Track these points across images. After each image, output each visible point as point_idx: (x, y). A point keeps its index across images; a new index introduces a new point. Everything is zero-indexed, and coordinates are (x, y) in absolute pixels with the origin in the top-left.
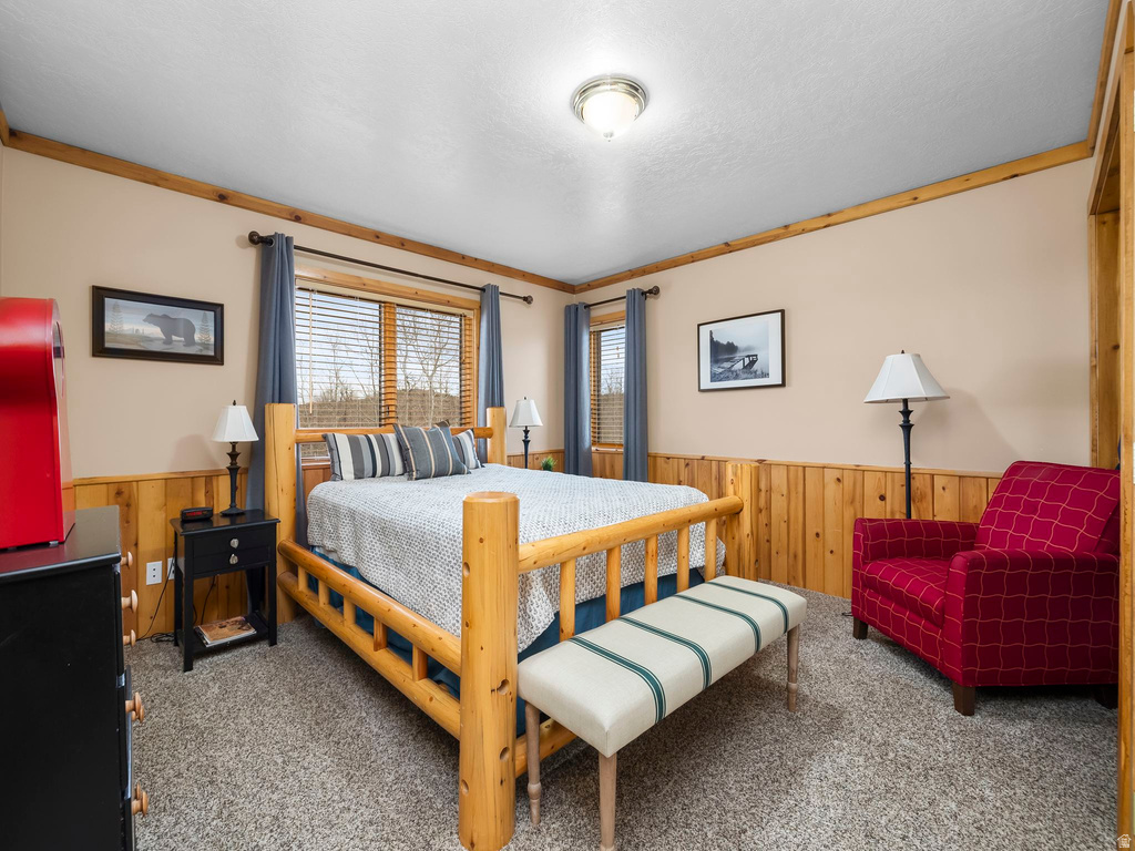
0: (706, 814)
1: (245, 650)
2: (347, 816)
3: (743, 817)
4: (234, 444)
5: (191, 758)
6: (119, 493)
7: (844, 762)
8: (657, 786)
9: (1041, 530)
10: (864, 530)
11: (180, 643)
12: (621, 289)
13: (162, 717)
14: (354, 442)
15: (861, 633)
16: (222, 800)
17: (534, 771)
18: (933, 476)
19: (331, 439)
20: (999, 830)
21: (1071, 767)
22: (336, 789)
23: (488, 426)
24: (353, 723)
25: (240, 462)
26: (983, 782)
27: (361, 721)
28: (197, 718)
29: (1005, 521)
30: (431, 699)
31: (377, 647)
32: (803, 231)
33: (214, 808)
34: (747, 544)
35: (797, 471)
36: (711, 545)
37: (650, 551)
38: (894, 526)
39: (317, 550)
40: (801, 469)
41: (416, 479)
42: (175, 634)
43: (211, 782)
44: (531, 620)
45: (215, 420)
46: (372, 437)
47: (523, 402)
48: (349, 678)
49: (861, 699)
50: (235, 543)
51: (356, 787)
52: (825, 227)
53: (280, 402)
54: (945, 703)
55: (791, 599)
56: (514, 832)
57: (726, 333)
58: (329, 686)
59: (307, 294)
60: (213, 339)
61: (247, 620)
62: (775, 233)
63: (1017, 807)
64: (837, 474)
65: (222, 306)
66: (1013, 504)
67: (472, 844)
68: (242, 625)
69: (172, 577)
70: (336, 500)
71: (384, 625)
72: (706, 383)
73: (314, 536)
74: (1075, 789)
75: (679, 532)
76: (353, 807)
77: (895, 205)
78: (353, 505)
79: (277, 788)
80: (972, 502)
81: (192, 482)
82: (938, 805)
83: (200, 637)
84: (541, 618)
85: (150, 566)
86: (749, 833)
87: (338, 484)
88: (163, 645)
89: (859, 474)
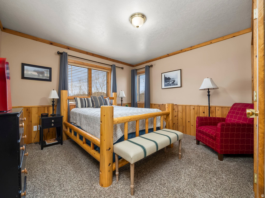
0: (157, 180)
1: (55, 146)
2: (75, 179)
3: (165, 181)
4: (53, 99)
5: (41, 167)
6: (27, 110)
7: (191, 170)
8: (146, 174)
9: (240, 118)
10: (199, 119)
11: (41, 144)
12: (144, 66)
13: (35, 159)
14: (81, 100)
15: (198, 143)
16: (47, 176)
17: (117, 170)
18: (215, 107)
19: (76, 98)
20: (226, 184)
21: (245, 172)
22: (73, 174)
23: (113, 97)
24: (78, 160)
25: (55, 103)
26: (223, 175)
27: (80, 160)
28: (43, 159)
29: (231, 117)
30: (94, 154)
31: (84, 143)
32: (186, 51)
33: (45, 177)
34: (171, 122)
35: (184, 107)
36: (162, 122)
37: (146, 122)
38: (206, 118)
39: (72, 123)
40: (185, 106)
41: (95, 108)
42: (40, 142)
43: (45, 172)
44: (117, 135)
45: (49, 94)
46: (85, 98)
47: (121, 91)
48: (78, 151)
49: (196, 157)
50: (53, 121)
51: (77, 173)
52: (191, 50)
53: (64, 90)
54: (216, 158)
55: (179, 133)
56: (112, 183)
57: (168, 75)
58: (73, 153)
59: (71, 66)
60: (49, 76)
61: (56, 139)
62: (179, 52)
63: (231, 180)
64: (193, 107)
65: (51, 68)
66: (233, 113)
67: (102, 185)
68: (55, 140)
69: (39, 129)
70: (76, 112)
71: (85, 138)
72: (163, 87)
73: (71, 120)
74: (245, 176)
75: (154, 118)
76: (76, 177)
77: (206, 44)
78: (80, 113)
79: (59, 173)
80: (225, 113)
81: (44, 108)
82: (212, 179)
83: (45, 142)
84: (120, 135)
85: (34, 127)
86: (167, 184)
87: (77, 109)
88: (37, 145)
89: (198, 107)
